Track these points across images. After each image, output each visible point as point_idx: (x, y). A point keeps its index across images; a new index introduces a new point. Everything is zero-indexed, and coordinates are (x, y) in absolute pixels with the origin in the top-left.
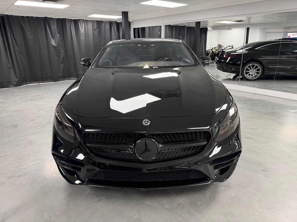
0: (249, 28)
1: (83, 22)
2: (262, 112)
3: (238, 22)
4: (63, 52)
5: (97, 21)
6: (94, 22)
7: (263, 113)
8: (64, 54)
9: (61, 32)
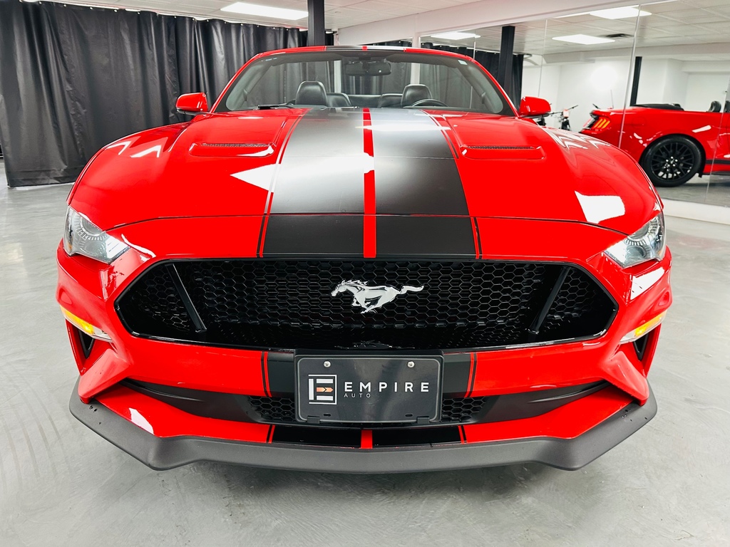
0: (641, 58)
3: (613, 40)
9: (173, 52)
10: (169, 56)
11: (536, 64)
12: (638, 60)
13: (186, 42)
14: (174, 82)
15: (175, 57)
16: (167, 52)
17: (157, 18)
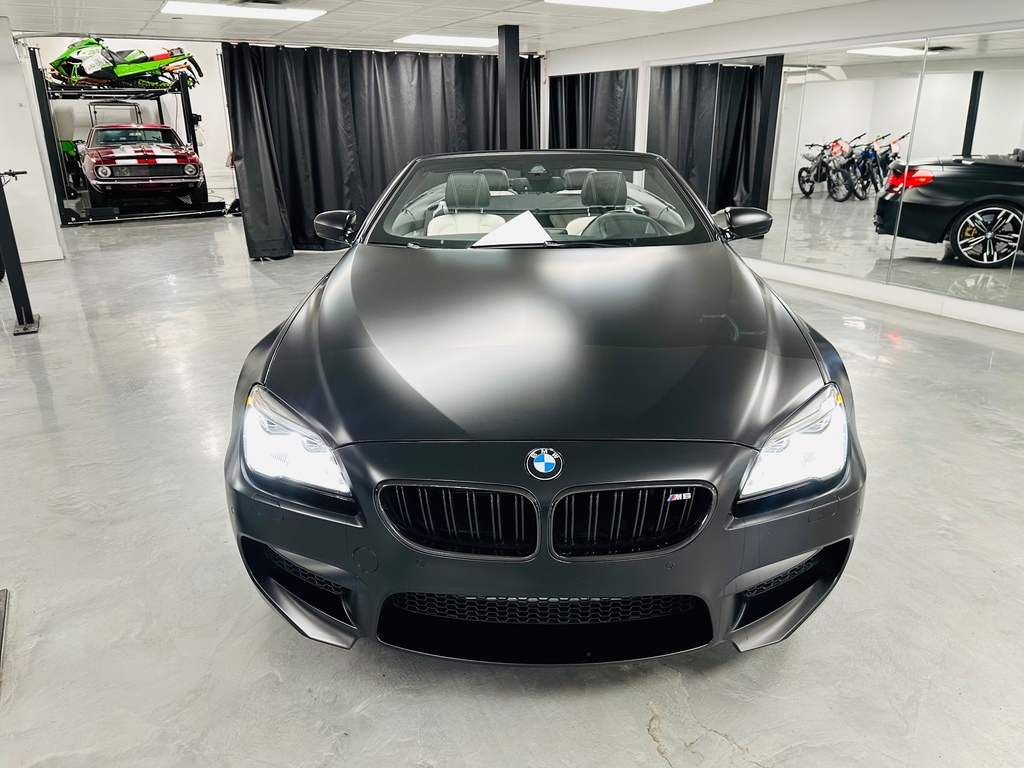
0: (982, 73)
1: (414, 61)
2: (931, 383)
3: (937, 53)
4: (351, 157)
5: (458, 57)
6: (449, 59)
7: (930, 386)
8: (352, 163)
9: (347, 94)
10: (344, 101)
11: (832, 79)
12: (978, 77)
13: (364, 82)
14: (349, 132)
15: (349, 101)
16: (340, 95)
17: (327, 53)
